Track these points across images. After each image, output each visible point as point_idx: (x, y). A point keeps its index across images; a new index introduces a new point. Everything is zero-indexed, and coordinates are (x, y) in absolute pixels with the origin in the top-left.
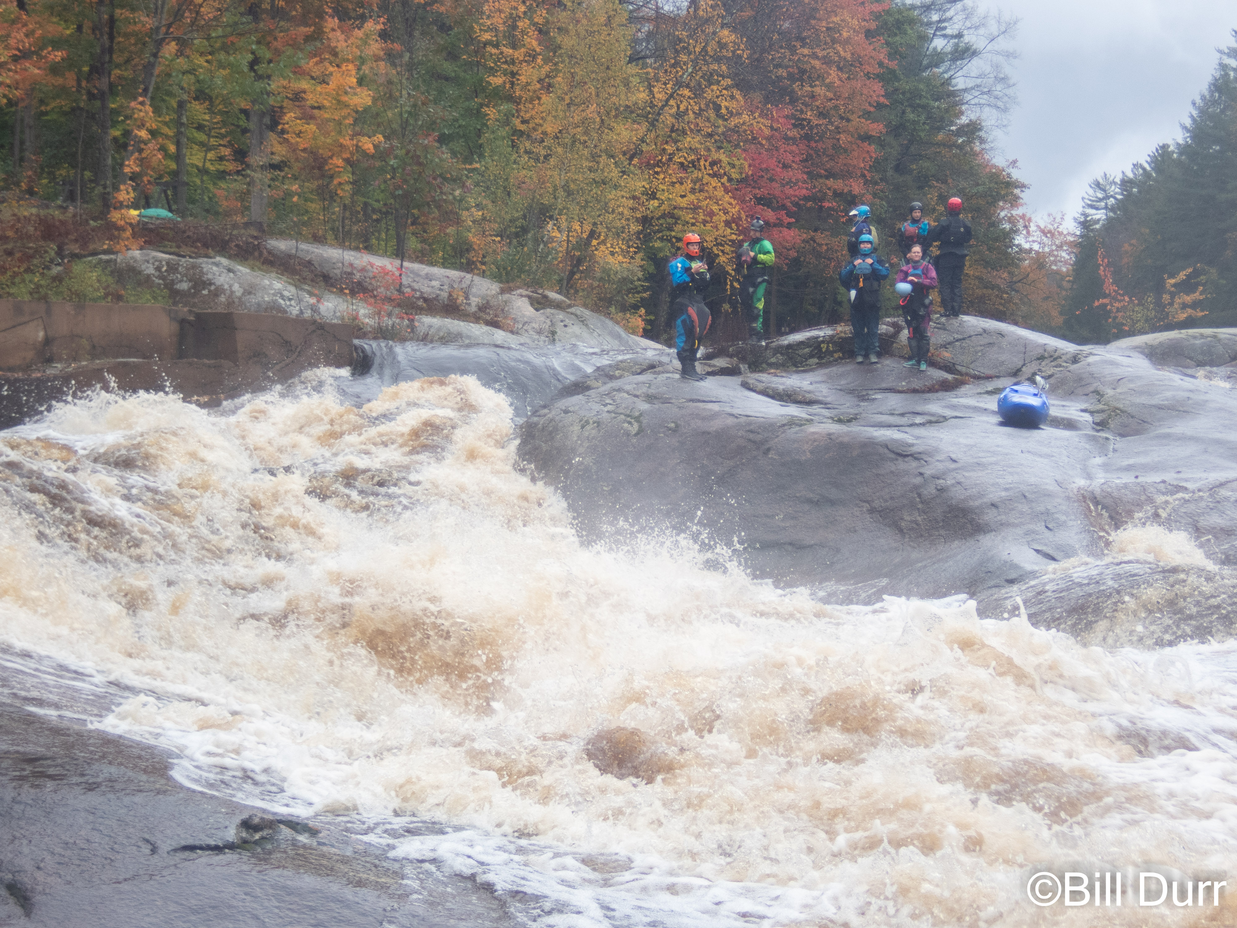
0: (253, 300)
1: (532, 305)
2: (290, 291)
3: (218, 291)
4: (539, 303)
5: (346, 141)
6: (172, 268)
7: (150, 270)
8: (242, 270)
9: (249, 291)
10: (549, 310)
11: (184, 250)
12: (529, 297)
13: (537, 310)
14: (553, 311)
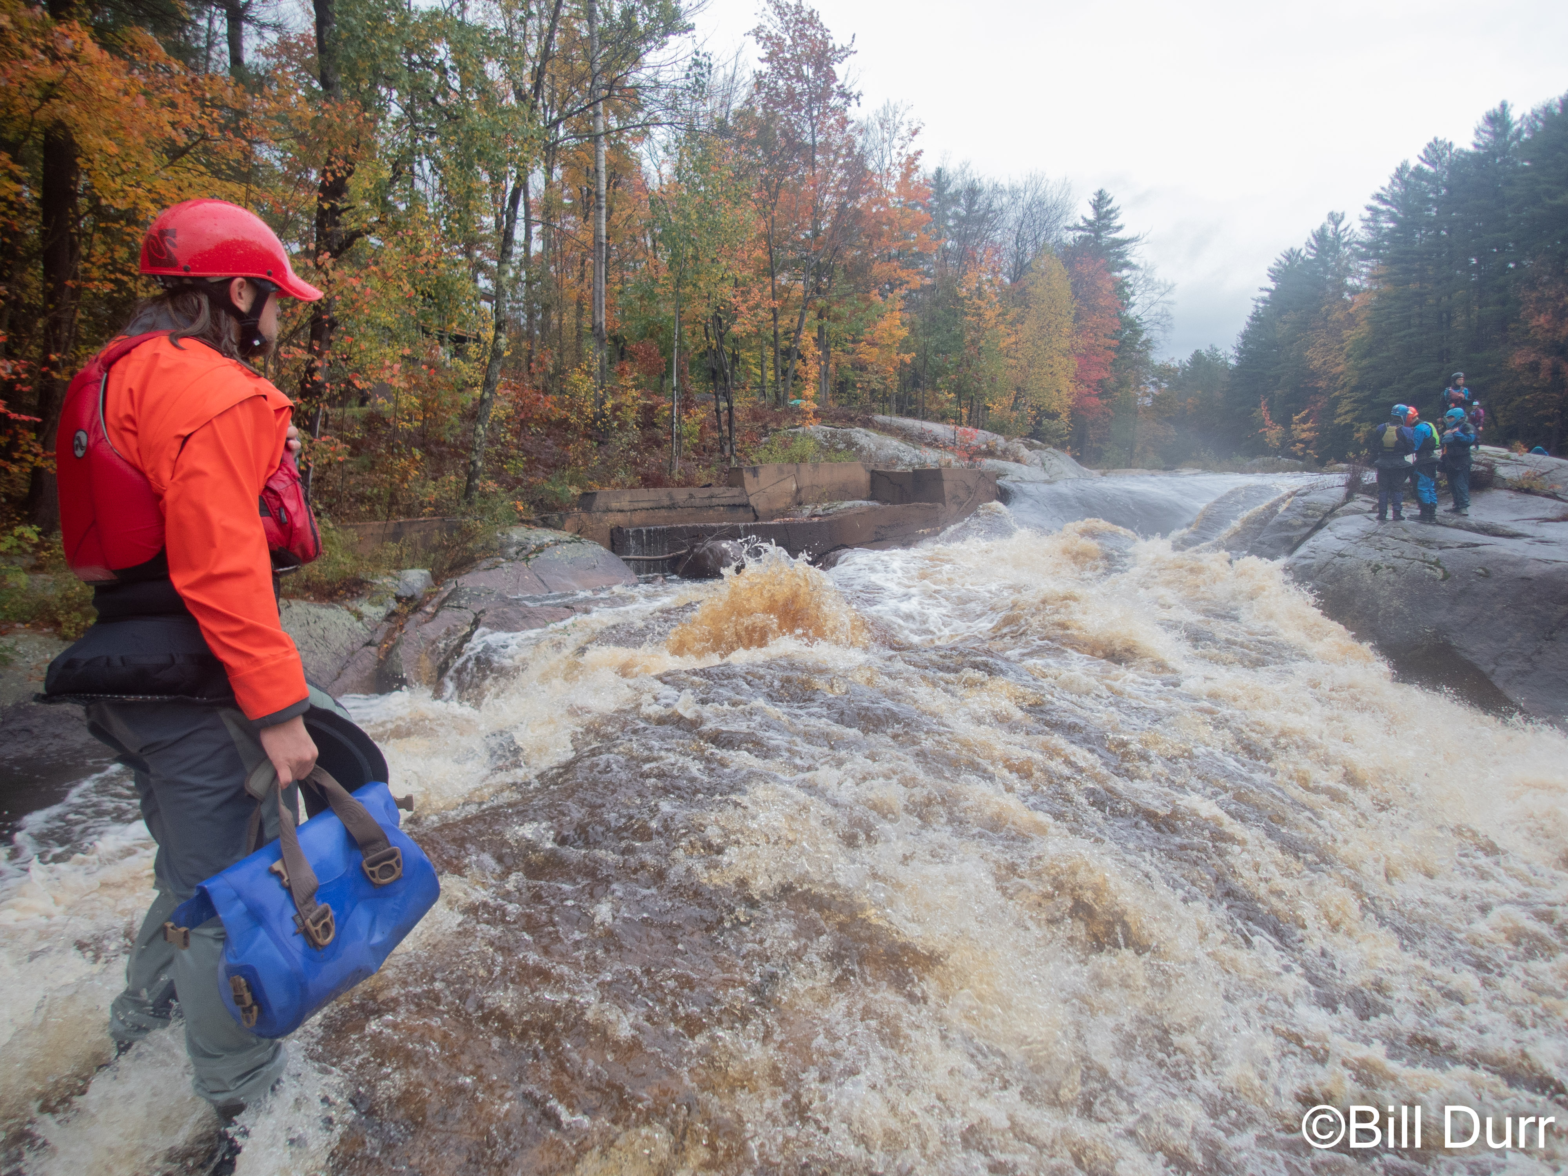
0: (882, 453)
1: (1026, 447)
2: (903, 446)
3: (861, 450)
4: (1029, 446)
5: (894, 356)
6: (833, 436)
7: (820, 437)
8: (873, 434)
9: (878, 449)
10: (1037, 451)
11: (837, 424)
12: (1023, 443)
13: (1030, 451)
14: (1039, 451)
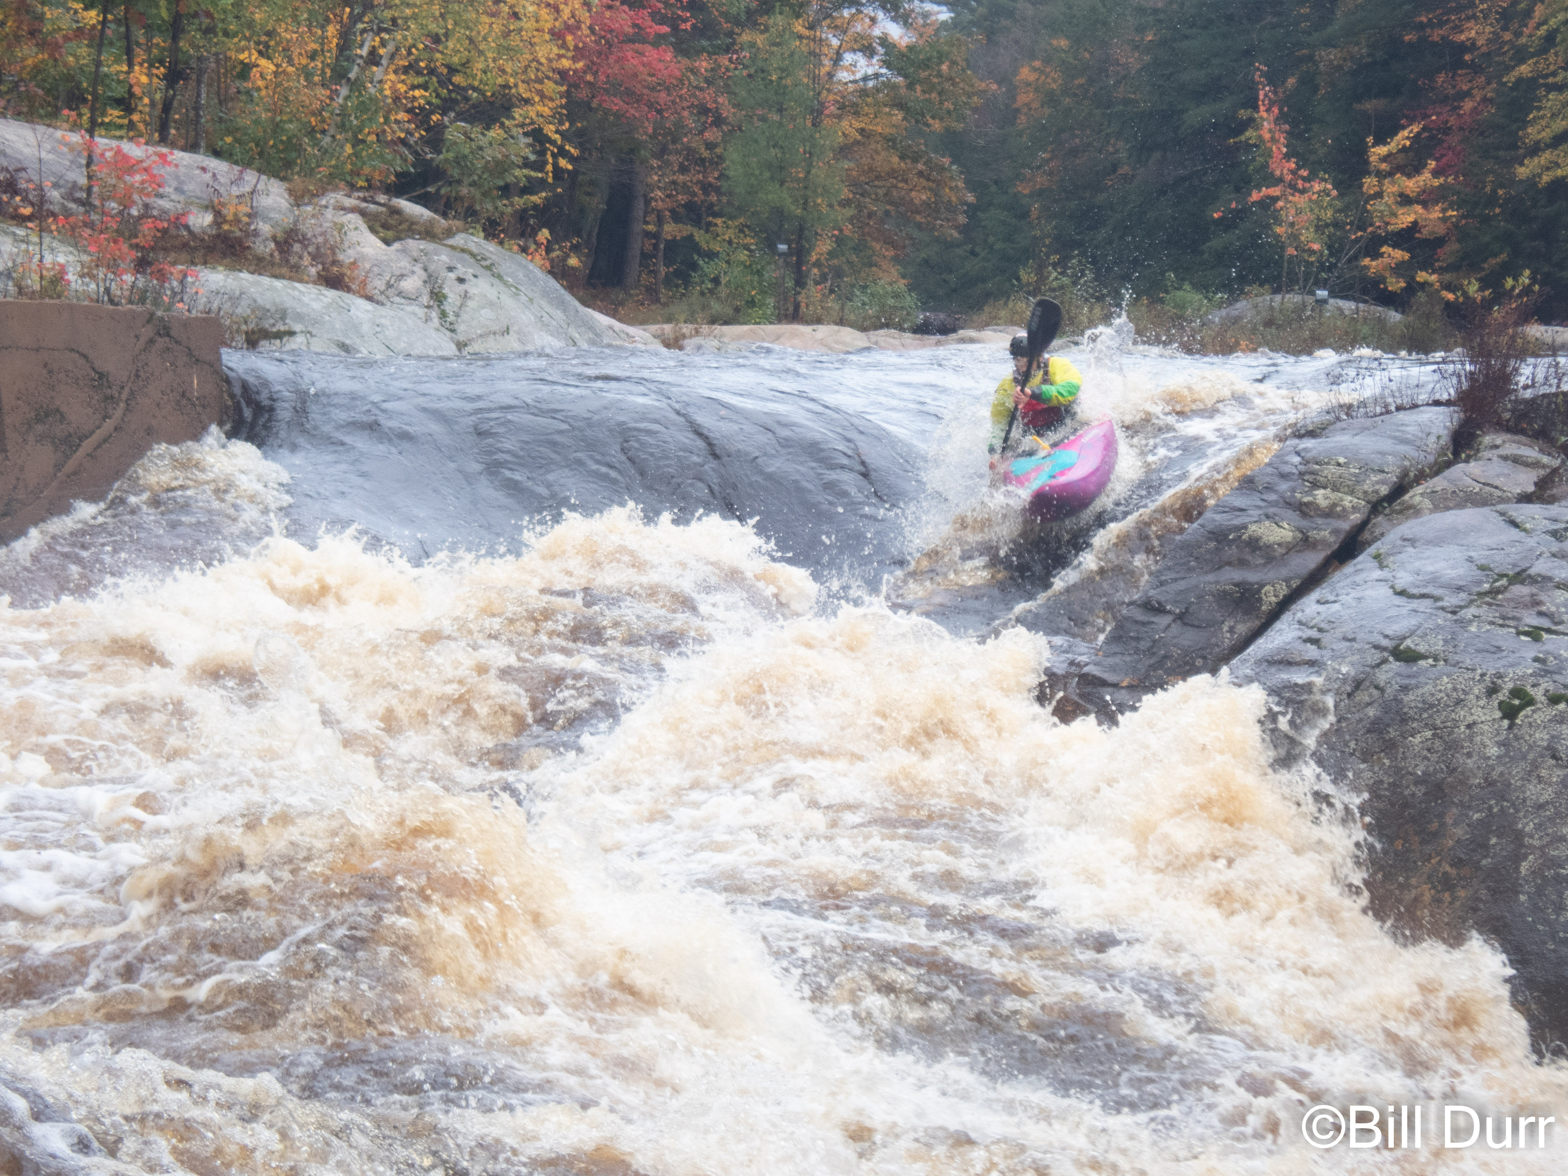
1: (372, 230)
4: (385, 226)
10: (414, 245)
12: (363, 213)
13: (387, 242)
14: (423, 245)
